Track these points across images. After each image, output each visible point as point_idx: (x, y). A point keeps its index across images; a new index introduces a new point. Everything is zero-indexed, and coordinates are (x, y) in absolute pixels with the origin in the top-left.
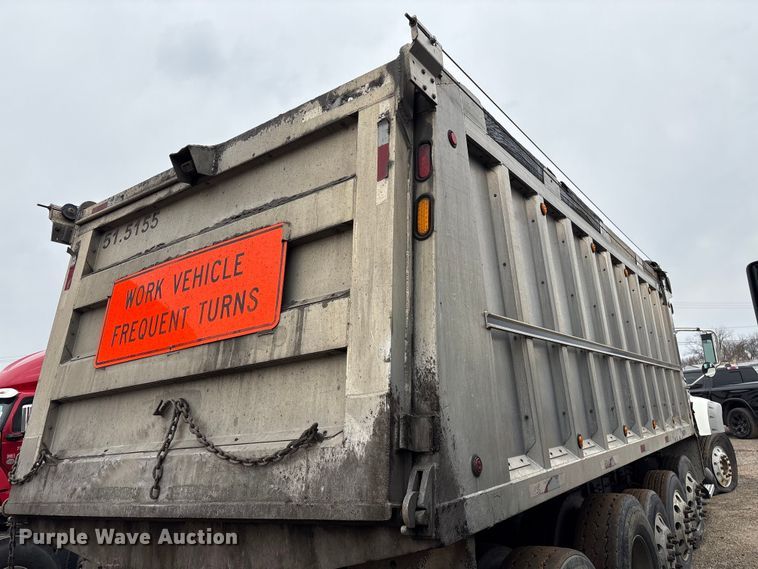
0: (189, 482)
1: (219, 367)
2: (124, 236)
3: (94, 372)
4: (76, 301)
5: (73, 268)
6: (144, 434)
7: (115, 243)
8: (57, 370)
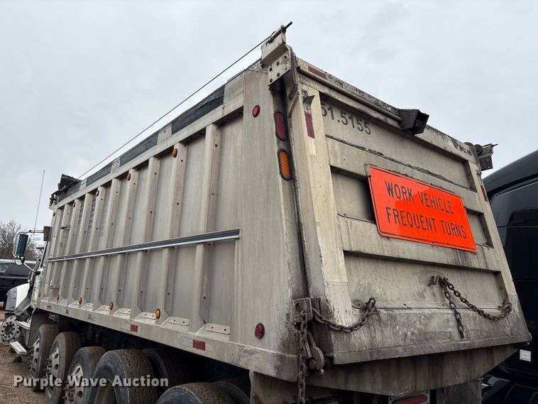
0: (472, 328)
1: (461, 264)
2: (341, 119)
3: (379, 237)
4: (329, 158)
5: (309, 117)
6: (422, 296)
7: (333, 118)
8: (336, 219)
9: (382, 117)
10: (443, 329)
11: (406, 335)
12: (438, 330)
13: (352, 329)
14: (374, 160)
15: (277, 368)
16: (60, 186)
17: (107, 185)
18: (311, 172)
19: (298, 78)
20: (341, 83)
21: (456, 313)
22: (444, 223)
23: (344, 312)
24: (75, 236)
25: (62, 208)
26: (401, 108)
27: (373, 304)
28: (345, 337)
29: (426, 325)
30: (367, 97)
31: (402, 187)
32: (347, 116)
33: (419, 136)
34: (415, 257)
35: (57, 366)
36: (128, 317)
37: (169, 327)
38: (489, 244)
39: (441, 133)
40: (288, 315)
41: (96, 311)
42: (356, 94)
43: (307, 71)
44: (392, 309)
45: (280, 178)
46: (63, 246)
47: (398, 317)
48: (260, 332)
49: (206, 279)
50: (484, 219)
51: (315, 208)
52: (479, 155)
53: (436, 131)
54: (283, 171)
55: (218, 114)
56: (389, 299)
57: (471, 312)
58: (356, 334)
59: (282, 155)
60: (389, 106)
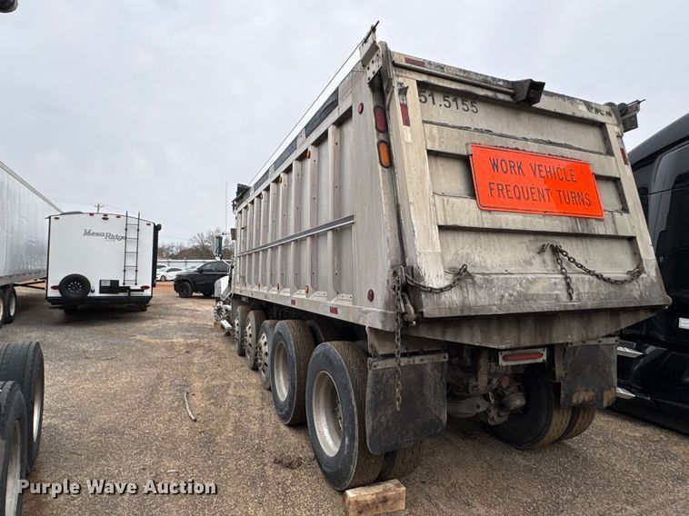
0: (586, 291)
1: (580, 232)
2: (443, 103)
3: (479, 212)
4: (427, 143)
5: (404, 107)
6: (529, 263)
7: (434, 103)
8: (431, 199)
9: (490, 94)
10: (548, 292)
11: (503, 296)
12: (542, 293)
13: (442, 290)
14: (478, 138)
15: (383, 322)
16: (238, 193)
17: (267, 189)
18: (406, 159)
19: (393, 72)
20: (442, 67)
21: (566, 278)
22: (562, 193)
23: (435, 276)
24: (251, 234)
25: (240, 212)
26: (515, 80)
27: (465, 270)
28: (435, 296)
29: (528, 288)
30: (473, 77)
31: (510, 161)
32: (450, 99)
33: (537, 105)
34: (520, 227)
35: (250, 335)
36: (289, 295)
37: (315, 299)
38: (625, 209)
39: (569, 98)
40: (388, 281)
41: (270, 292)
42: (461, 76)
43: (404, 63)
44: (489, 274)
45: (380, 167)
46: (244, 243)
47: (495, 281)
48: (371, 296)
49: (336, 258)
50: (621, 184)
51: (410, 190)
52: (622, 115)
53: (563, 97)
54: (383, 160)
55: (335, 115)
56: (489, 266)
57: (587, 277)
58: (447, 294)
59: (382, 145)
60: (500, 80)
